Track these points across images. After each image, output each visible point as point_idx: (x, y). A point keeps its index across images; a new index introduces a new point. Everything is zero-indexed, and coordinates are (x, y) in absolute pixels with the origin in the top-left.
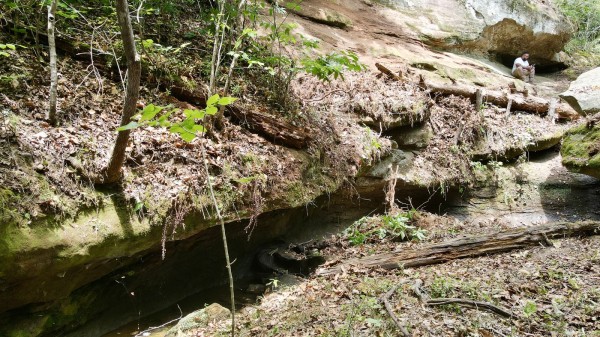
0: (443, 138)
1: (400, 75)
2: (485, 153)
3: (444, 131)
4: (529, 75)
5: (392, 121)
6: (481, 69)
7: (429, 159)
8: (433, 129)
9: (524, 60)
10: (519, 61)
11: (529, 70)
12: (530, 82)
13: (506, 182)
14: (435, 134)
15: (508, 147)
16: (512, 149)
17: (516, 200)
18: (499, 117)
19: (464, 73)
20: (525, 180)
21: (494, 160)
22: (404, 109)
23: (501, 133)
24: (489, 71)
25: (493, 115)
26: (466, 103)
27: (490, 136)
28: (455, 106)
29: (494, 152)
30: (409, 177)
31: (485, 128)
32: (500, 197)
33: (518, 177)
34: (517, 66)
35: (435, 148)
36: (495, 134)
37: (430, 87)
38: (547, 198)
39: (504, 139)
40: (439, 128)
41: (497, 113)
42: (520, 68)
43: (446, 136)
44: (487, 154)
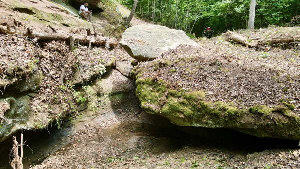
0: (52, 78)
1: (8, 28)
2: (80, 81)
3: (52, 72)
4: (89, 16)
5: (8, 83)
6: (63, 11)
7: (45, 101)
8: (44, 72)
9: (86, 7)
10: (83, 7)
11: (89, 13)
12: (90, 21)
13: (92, 97)
14: (45, 75)
15: (92, 74)
16: (94, 75)
17: (98, 107)
18: (84, 53)
19: (56, 16)
20: (102, 93)
21: (86, 85)
22: (20, 70)
23: (87, 66)
24: (68, 13)
25: (81, 52)
26: (64, 47)
27: (82, 69)
28: (57, 50)
29: (85, 80)
30: (30, 125)
31: (78, 63)
32: (90, 108)
33: (98, 92)
34: (83, 10)
35: (48, 90)
36: (84, 66)
37: (37, 36)
38: (113, 102)
39: (89, 68)
40: (48, 70)
41: (82, 50)
42: (84, 11)
43: (55, 76)
44: (81, 82)
